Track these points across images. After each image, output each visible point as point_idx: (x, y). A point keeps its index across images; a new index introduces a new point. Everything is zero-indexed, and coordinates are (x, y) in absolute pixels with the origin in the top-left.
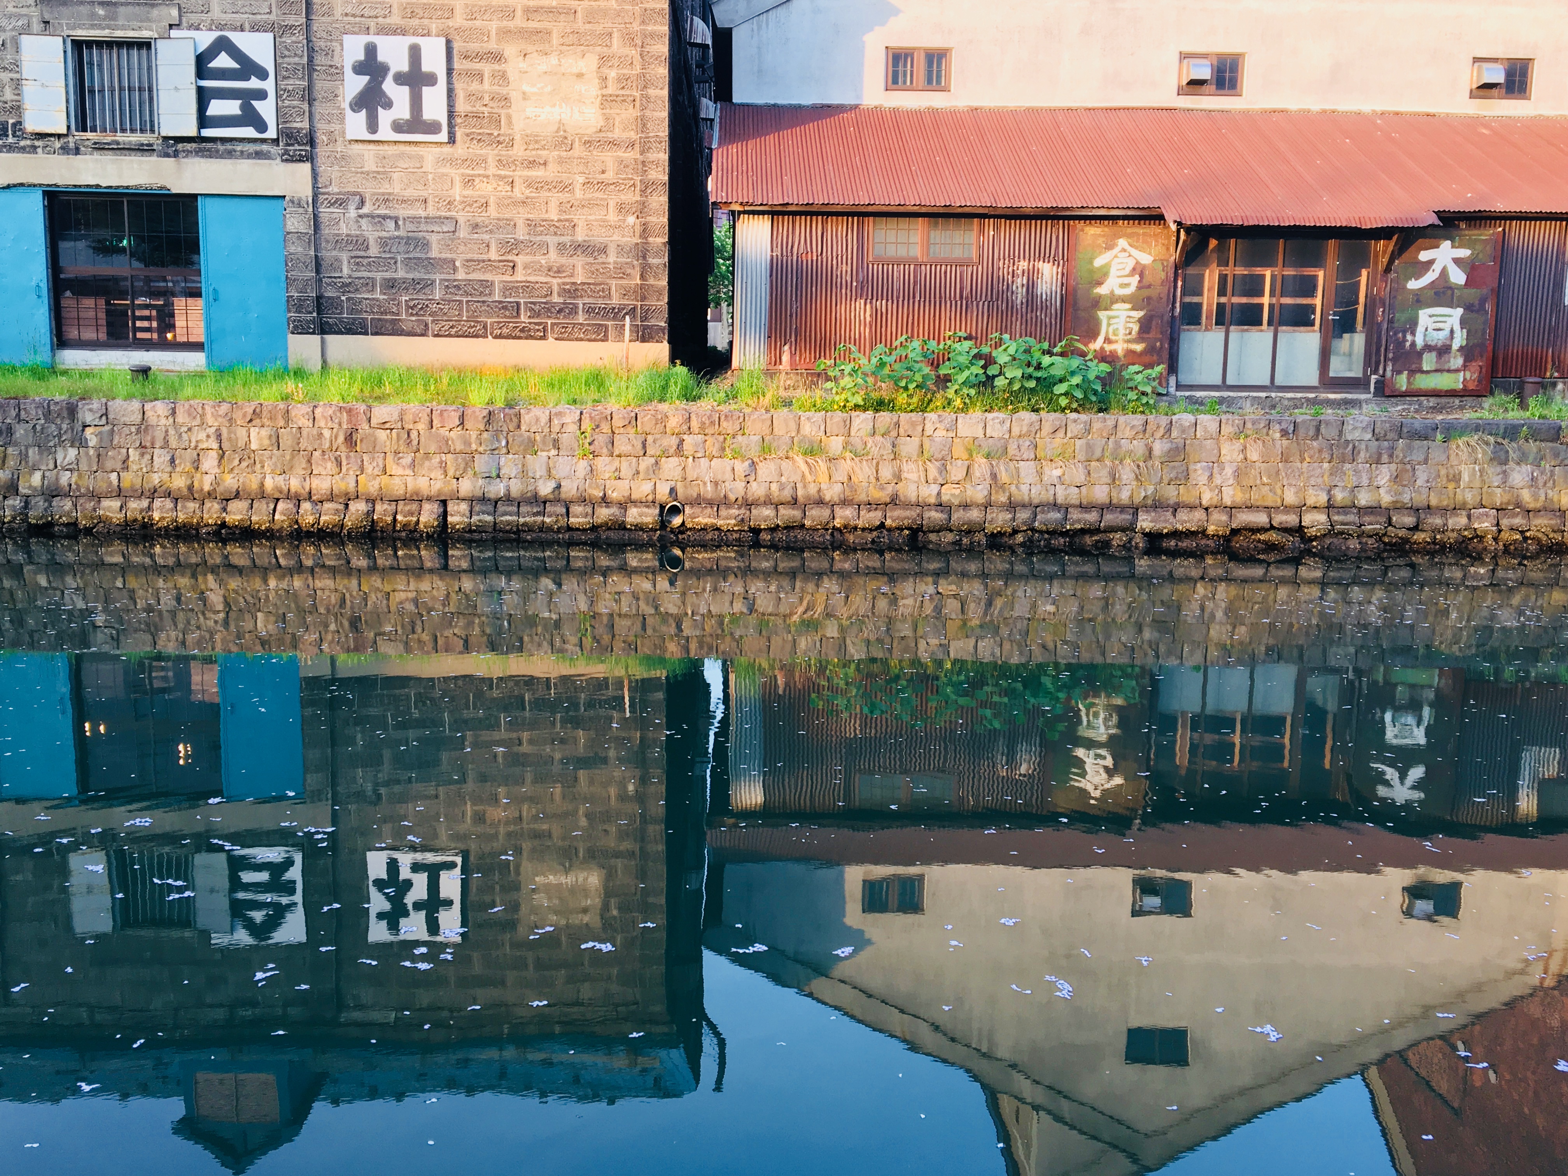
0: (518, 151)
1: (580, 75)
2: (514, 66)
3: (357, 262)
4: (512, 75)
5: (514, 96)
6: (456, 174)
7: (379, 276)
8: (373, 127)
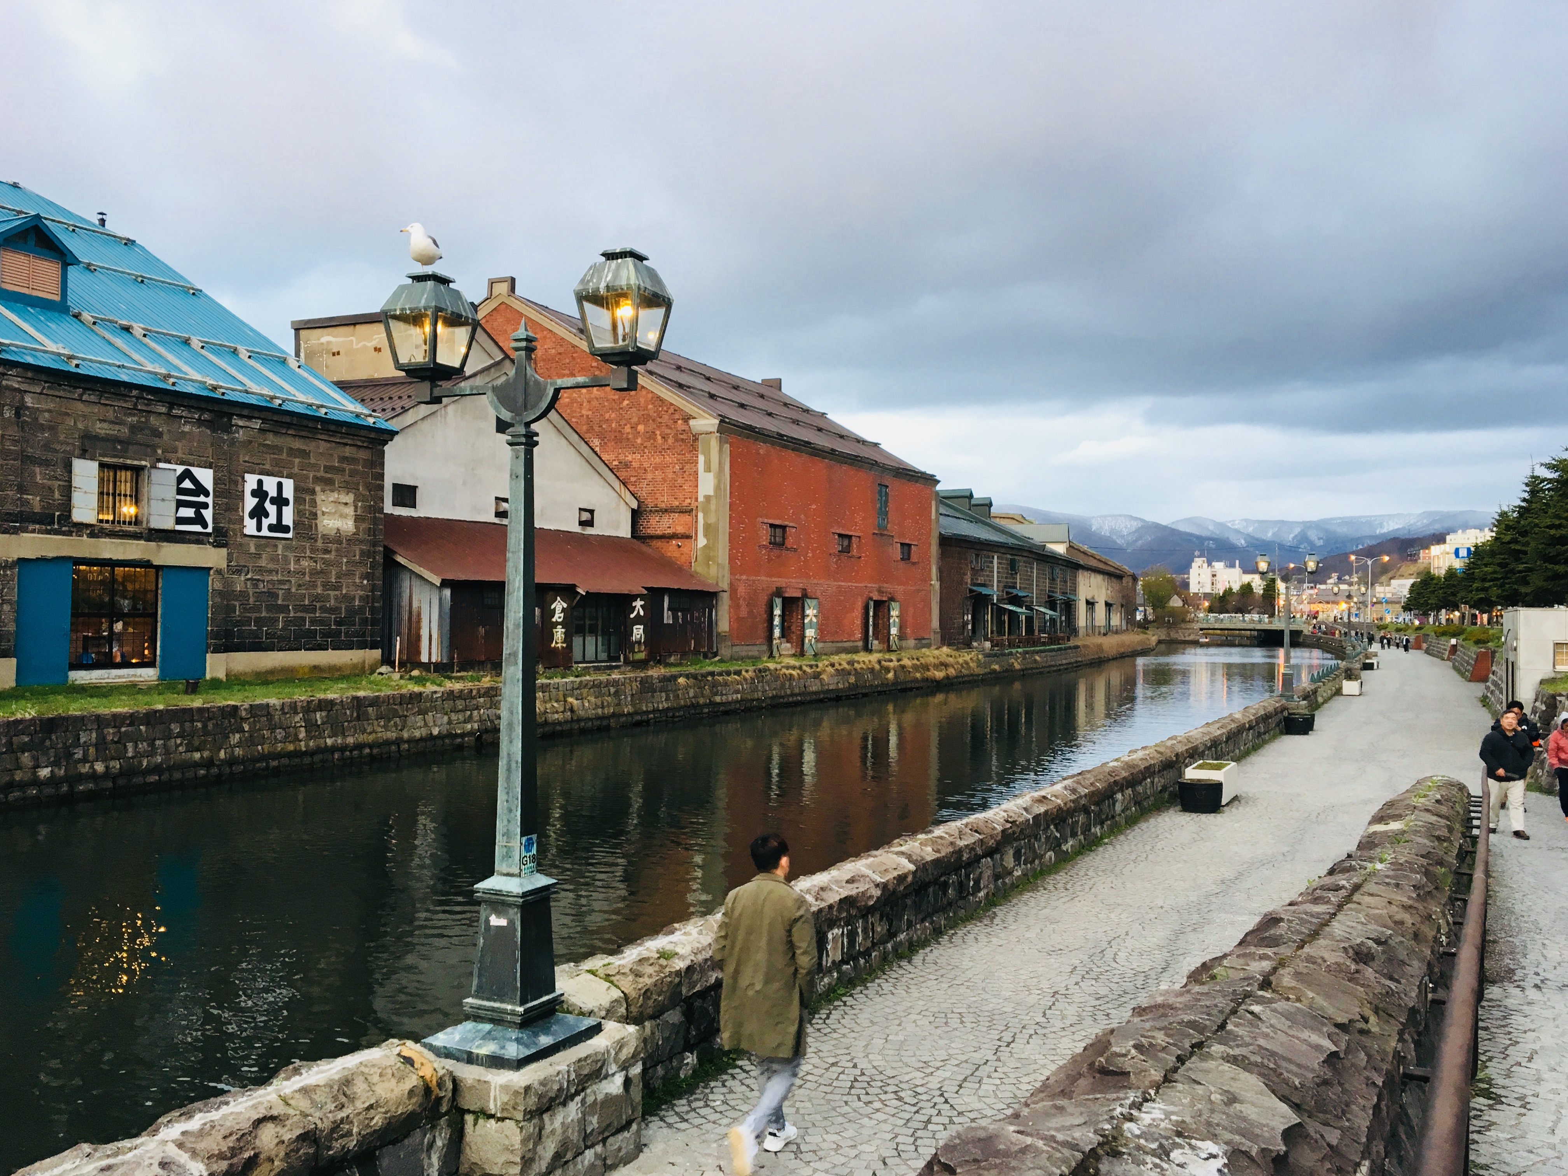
0: (320, 544)
1: (346, 504)
2: (320, 497)
3: (245, 607)
4: (319, 502)
5: (319, 513)
6: (291, 556)
7: (254, 615)
8: (259, 528)
